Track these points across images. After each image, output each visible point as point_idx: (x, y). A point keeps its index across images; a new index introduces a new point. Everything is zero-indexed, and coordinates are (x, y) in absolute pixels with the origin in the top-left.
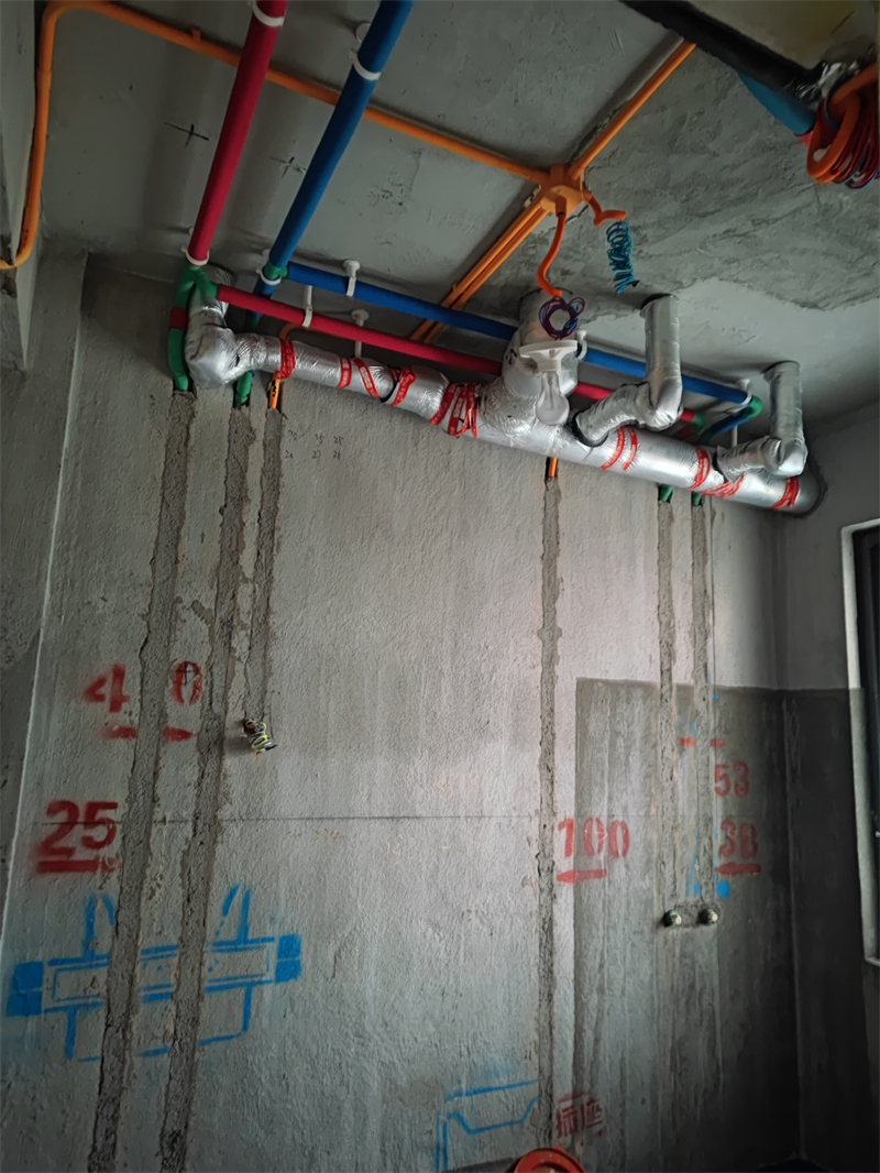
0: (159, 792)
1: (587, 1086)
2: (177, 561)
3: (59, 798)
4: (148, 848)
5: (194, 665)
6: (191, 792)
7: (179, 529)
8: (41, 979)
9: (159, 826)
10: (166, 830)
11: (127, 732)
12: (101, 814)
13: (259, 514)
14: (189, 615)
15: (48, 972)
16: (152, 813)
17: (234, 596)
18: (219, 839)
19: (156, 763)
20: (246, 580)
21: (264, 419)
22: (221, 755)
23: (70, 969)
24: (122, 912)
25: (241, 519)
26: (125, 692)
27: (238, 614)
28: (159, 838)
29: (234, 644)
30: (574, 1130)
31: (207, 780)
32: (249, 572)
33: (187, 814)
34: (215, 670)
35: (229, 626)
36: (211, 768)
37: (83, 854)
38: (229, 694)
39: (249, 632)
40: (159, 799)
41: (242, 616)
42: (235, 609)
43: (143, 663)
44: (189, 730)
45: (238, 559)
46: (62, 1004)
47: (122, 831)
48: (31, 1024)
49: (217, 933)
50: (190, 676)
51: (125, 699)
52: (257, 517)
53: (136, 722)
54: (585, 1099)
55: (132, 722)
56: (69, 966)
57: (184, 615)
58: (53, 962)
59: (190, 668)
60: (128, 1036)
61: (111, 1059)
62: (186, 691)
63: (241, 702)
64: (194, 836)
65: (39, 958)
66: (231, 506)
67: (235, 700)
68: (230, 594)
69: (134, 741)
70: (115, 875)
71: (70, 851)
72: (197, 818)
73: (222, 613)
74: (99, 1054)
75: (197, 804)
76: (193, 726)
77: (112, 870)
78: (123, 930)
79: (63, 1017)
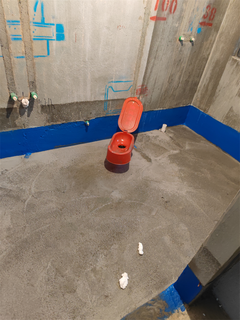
1: (146, 84)
30: (140, 94)
49: (34, 19)
54: (144, 87)
60: (10, 51)
61: (6, 57)
74: (2, 55)
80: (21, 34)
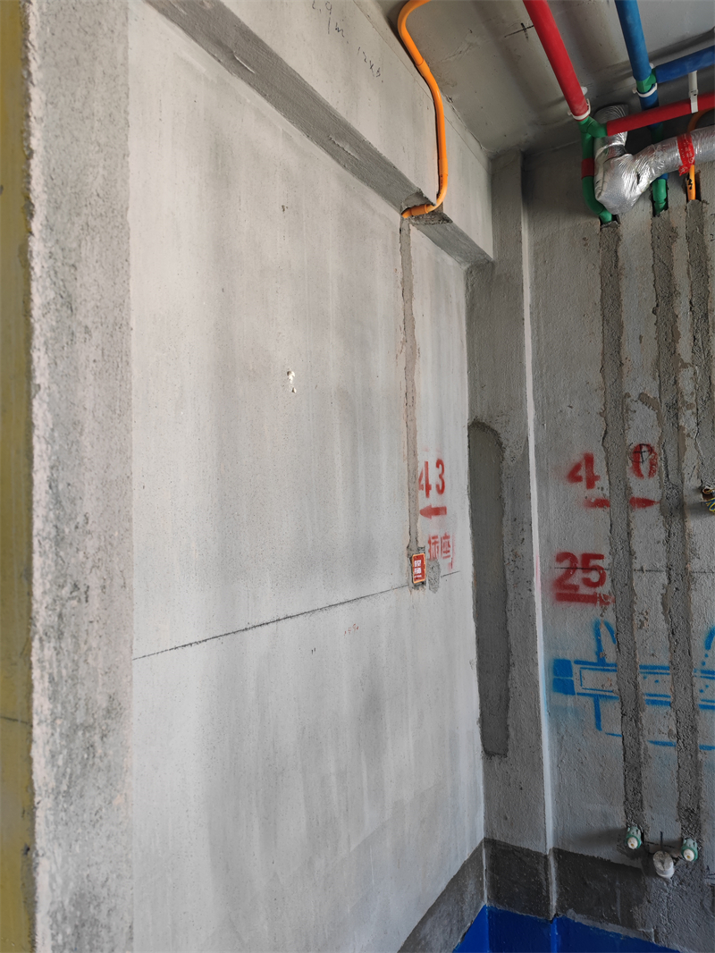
0: (634, 548)
2: (621, 364)
3: (563, 551)
4: (633, 590)
5: (648, 446)
6: (661, 549)
7: (619, 338)
8: (571, 672)
9: (639, 573)
10: (645, 577)
11: (602, 503)
12: (593, 563)
13: (691, 303)
14: (639, 406)
15: (576, 668)
16: (631, 564)
17: (676, 382)
18: (693, 586)
19: (628, 525)
20: (685, 366)
21: (684, 214)
22: (683, 518)
23: (589, 669)
24: (620, 636)
25: (673, 313)
26: (596, 474)
27: (682, 396)
28: (640, 583)
29: (682, 423)
31: (674, 539)
32: (687, 357)
33: (661, 564)
34: (668, 447)
35: (675, 408)
36: (675, 528)
37: (584, 590)
38: (683, 465)
39: (695, 410)
40: (635, 553)
41: (686, 398)
42: (679, 392)
43: (606, 450)
44: (651, 498)
45: (675, 349)
46: (588, 692)
47: (610, 575)
48: (570, 701)
50: (645, 455)
51: (597, 478)
52: (688, 306)
53: (608, 494)
55: (604, 495)
56: (588, 666)
57: (633, 406)
58: (577, 662)
59: (644, 449)
60: (640, 726)
61: (629, 739)
62: (644, 468)
63: (695, 473)
64: (670, 583)
65: (568, 658)
66: (663, 304)
67: (690, 471)
68: (672, 382)
69: (608, 509)
70: (611, 607)
71: (576, 588)
72: (670, 569)
73: (667, 398)
74: (620, 733)
75: (668, 558)
76: (654, 495)
77: (608, 603)
78: (624, 649)
79: (590, 701)
80: (669, 693)
